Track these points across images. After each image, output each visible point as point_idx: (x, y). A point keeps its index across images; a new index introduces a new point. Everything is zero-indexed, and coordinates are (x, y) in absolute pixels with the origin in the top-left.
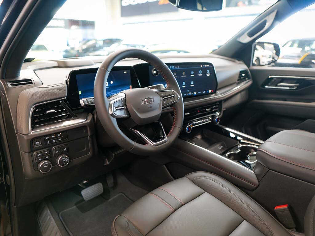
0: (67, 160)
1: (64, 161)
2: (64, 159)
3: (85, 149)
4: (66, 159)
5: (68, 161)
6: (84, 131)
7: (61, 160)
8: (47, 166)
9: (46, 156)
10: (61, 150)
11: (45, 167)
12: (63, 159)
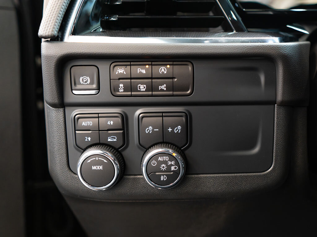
0: (173, 168)
1: (163, 167)
2: (165, 162)
3: (256, 150)
4: (173, 163)
5: (176, 173)
6: (262, 79)
7: (154, 163)
8: (101, 168)
9: (111, 135)
10: (163, 128)
11: (94, 168)
12: (160, 159)
